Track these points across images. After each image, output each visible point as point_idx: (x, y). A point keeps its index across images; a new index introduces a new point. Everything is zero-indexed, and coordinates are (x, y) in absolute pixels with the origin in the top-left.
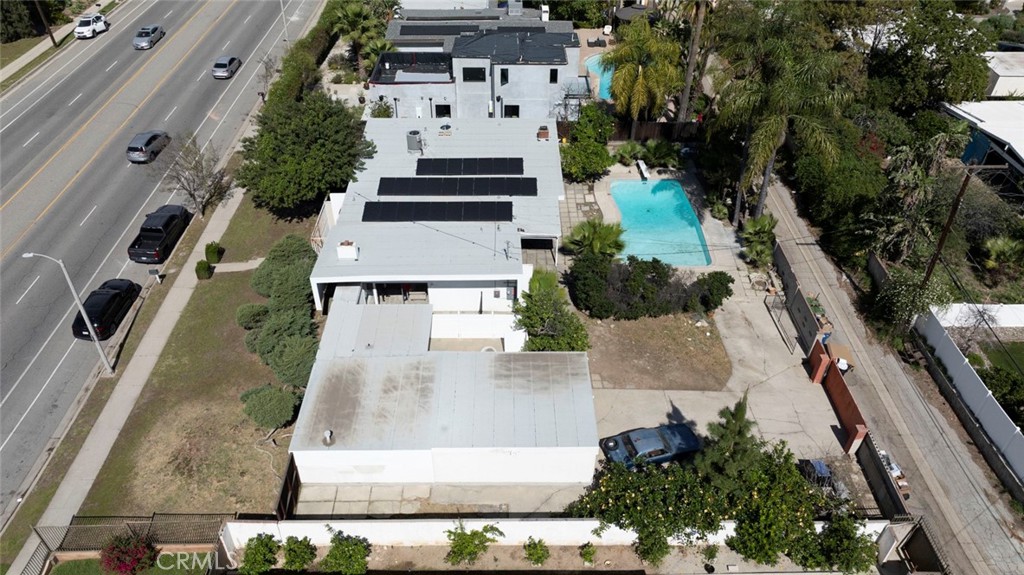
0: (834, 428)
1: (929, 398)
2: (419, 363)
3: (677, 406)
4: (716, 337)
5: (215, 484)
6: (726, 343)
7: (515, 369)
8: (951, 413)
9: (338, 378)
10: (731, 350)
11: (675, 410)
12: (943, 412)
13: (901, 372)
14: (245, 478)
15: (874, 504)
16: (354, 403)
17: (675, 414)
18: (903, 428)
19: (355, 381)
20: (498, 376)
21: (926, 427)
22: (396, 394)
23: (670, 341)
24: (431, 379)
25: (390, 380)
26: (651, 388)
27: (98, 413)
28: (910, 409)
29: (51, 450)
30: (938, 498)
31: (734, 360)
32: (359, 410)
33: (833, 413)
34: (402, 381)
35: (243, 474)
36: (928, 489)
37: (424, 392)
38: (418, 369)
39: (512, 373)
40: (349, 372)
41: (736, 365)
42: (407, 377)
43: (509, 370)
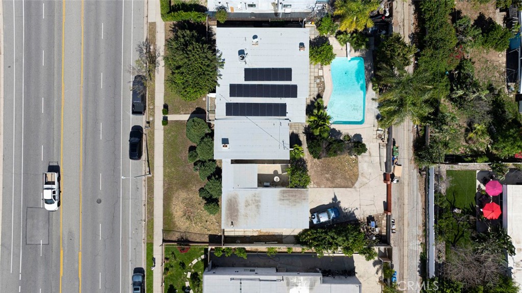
0: (384, 202)
1: (420, 190)
2: (255, 194)
3: (336, 195)
4: (357, 163)
5: (200, 225)
6: (360, 164)
7: (286, 197)
8: (424, 196)
9: (231, 200)
10: (360, 169)
11: (335, 197)
12: (422, 196)
13: (415, 177)
14: (208, 223)
15: (385, 231)
16: (237, 211)
17: (335, 199)
18: (406, 201)
19: (236, 201)
20: (280, 200)
21: (414, 201)
22: (250, 207)
23: (340, 164)
24: (259, 201)
25: (247, 201)
26: (330, 187)
27: (153, 192)
28: (412, 193)
29: (145, 205)
30: (405, 228)
31: (360, 174)
32: (239, 214)
33: (386, 196)
34: (251, 202)
35: (207, 221)
36: (403, 224)
37: (258, 206)
38: (255, 196)
39: (285, 198)
40: (234, 198)
41: (360, 176)
42: (252, 200)
43: (284, 197)
